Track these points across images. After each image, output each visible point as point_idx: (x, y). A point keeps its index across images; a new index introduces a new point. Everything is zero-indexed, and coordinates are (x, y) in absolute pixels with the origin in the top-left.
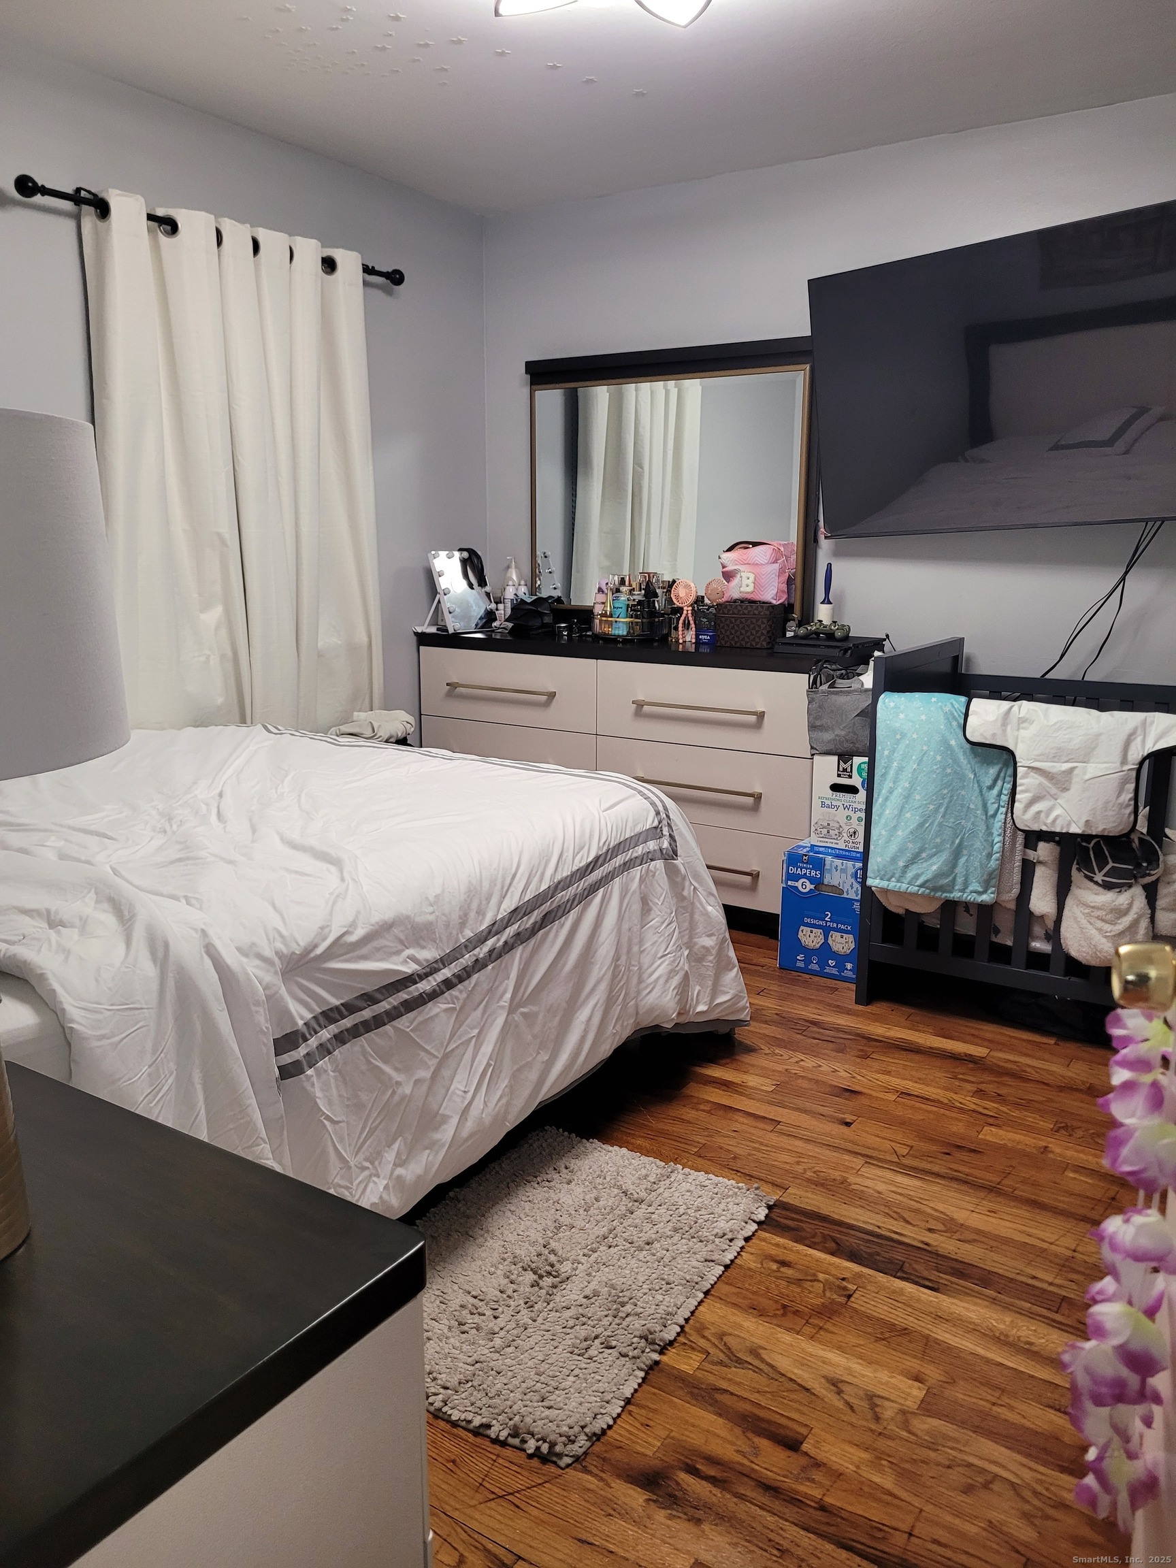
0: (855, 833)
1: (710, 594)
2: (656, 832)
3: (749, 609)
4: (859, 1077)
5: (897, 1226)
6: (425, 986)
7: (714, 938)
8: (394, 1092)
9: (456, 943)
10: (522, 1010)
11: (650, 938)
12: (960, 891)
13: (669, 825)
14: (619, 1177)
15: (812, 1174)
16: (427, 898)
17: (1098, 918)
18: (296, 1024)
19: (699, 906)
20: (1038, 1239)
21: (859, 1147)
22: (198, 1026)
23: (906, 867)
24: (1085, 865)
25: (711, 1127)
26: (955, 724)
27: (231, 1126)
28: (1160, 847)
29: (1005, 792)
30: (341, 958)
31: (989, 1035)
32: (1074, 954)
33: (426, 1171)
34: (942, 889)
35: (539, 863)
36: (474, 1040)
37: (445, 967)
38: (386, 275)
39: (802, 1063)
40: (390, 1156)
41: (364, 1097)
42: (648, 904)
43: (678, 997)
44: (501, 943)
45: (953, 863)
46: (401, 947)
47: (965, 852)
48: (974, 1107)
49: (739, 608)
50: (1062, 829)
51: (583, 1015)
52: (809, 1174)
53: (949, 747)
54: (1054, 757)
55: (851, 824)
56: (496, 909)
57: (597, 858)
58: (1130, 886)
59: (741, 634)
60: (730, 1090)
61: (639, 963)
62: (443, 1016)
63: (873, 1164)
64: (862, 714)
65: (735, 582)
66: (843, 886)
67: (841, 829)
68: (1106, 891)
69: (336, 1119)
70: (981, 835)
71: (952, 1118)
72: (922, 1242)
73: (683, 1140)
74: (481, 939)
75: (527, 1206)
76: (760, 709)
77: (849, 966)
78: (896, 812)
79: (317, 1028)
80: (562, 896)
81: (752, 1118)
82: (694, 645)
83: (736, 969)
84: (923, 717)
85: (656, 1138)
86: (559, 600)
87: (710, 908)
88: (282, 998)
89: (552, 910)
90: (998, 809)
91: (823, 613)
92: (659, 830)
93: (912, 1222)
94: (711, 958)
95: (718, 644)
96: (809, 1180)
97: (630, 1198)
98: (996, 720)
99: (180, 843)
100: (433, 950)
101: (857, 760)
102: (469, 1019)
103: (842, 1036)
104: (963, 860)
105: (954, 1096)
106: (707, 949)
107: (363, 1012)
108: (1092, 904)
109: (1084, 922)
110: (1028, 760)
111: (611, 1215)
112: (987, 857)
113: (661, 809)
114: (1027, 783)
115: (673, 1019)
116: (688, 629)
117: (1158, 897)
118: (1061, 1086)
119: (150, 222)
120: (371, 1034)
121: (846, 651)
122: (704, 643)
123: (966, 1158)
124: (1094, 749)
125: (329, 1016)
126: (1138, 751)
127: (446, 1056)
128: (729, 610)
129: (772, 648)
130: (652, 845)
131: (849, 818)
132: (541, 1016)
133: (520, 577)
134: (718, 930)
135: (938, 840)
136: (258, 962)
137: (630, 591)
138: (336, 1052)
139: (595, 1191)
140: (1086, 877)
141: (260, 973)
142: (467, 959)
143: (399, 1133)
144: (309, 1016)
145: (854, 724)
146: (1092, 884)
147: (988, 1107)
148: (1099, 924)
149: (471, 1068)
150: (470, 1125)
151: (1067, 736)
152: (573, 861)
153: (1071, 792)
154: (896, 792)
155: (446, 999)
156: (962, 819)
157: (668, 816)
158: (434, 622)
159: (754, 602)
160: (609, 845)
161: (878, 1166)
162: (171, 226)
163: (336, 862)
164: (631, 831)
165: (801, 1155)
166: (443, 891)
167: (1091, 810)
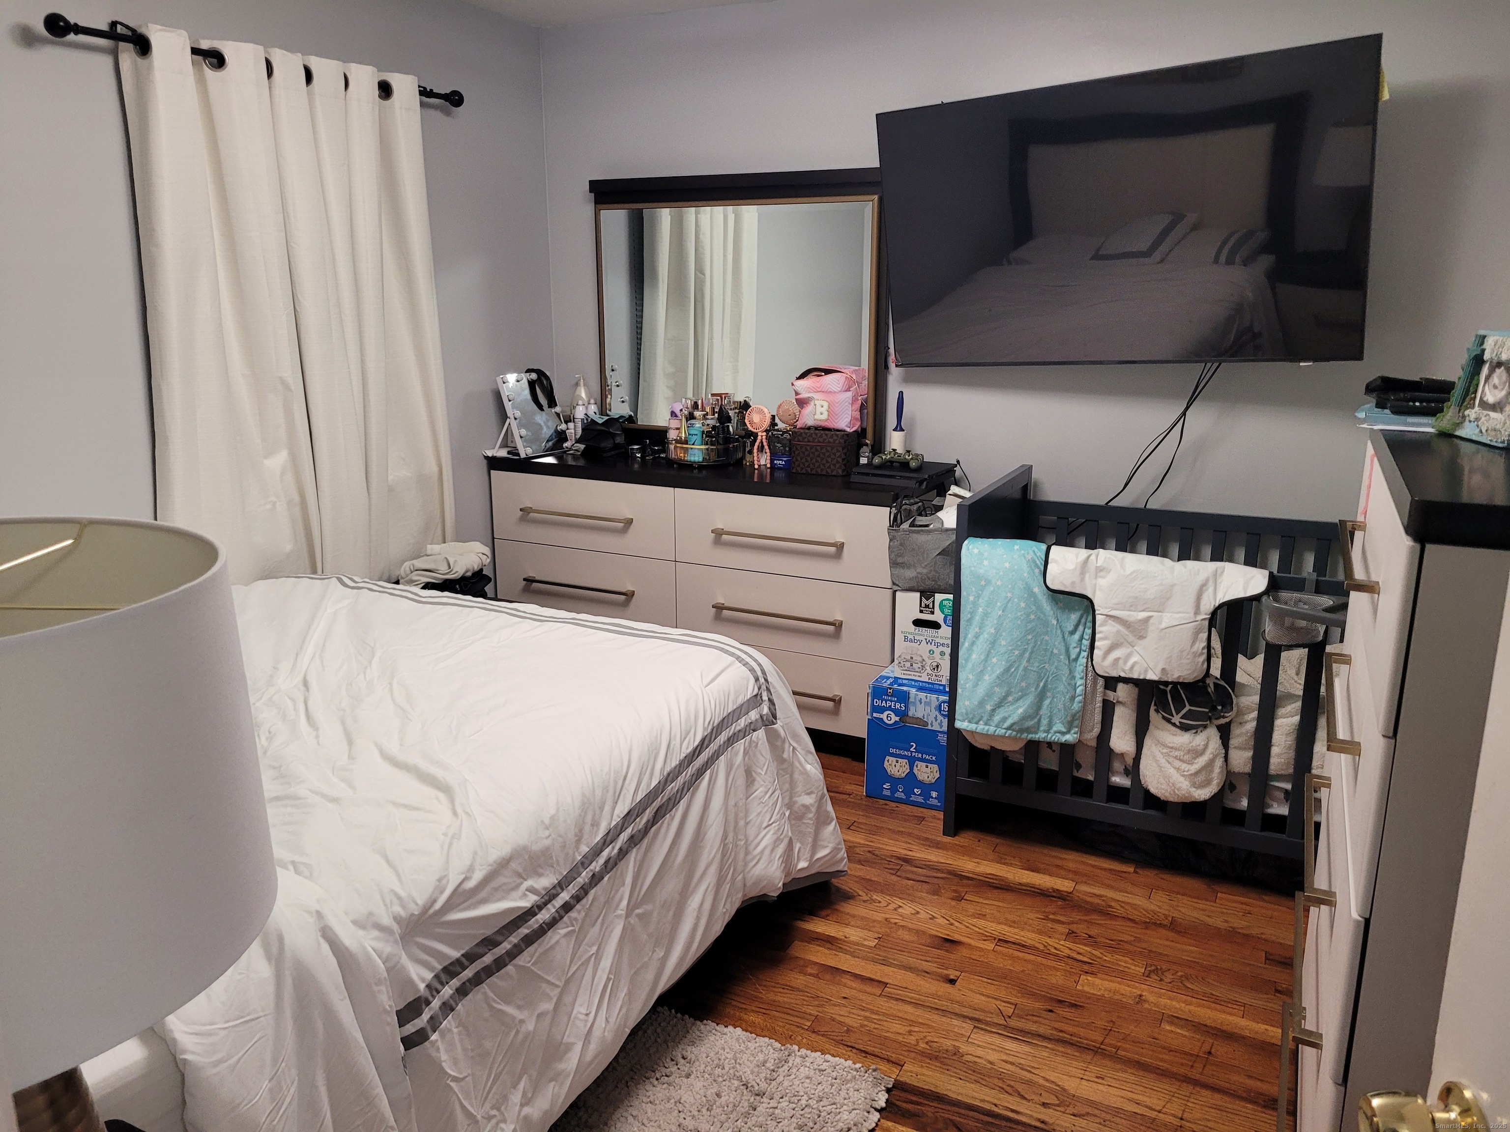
0: (937, 666)
1: (782, 416)
2: (756, 700)
3: (825, 437)
4: (956, 924)
5: (1012, 1102)
6: (544, 916)
7: (814, 796)
8: (517, 1032)
9: (573, 863)
10: (638, 911)
11: (755, 809)
12: (1045, 731)
13: (768, 690)
14: (738, 1066)
15: (924, 1046)
16: (542, 822)
17: (1176, 757)
18: (419, 991)
19: (798, 765)
20: (1147, 1107)
21: (966, 1010)
22: (320, 1025)
23: (994, 710)
24: (1163, 706)
25: (821, 995)
26: (1037, 571)
27: (358, 1122)
28: (1233, 691)
29: (1086, 637)
30: (461, 907)
31: (1071, 865)
32: (1153, 790)
33: (552, 1105)
34: (1028, 730)
35: (649, 759)
36: (593, 958)
37: (563, 890)
38: (446, 97)
39: (900, 910)
40: (516, 1098)
41: (488, 1044)
42: (752, 776)
43: (784, 865)
44: (616, 851)
45: (1038, 706)
46: (519, 881)
47: (1049, 694)
48: (1067, 951)
49: (814, 436)
50: (1140, 674)
51: (694, 902)
52: (922, 1045)
53: (1032, 594)
54: (1131, 606)
55: (934, 658)
56: (609, 817)
57: (703, 740)
58: (1205, 727)
59: (817, 461)
60: (834, 947)
61: (745, 836)
62: (563, 942)
63: (982, 1029)
64: (943, 553)
65: (808, 409)
66: (927, 719)
67: (924, 663)
68: (1183, 733)
69: (461, 1076)
70: (1064, 679)
71: (1050, 967)
72: (1039, 1120)
73: (796, 1013)
74: (596, 852)
75: (649, 1108)
76: (840, 539)
77: (934, 794)
78: (983, 657)
79: (439, 987)
80: (672, 788)
81: (859, 981)
82: (769, 470)
83: (833, 823)
84: (1007, 565)
85: (768, 1012)
86: (631, 419)
87: (808, 767)
88: (403, 967)
89: (663, 804)
90: (1080, 653)
91: (895, 441)
92: (759, 697)
93: (1026, 1096)
94: (811, 815)
95: (794, 471)
96: (923, 1053)
97: (751, 1091)
98: (1075, 569)
99: (274, 768)
100: (551, 875)
101: (939, 597)
102: (589, 936)
103: (935, 875)
104: (1047, 702)
105: (1049, 940)
106: (806, 807)
107: (484, 958)
108: (1170, 745)
109: (1163, 761)
110: (1106, 608)
111: (735, 1114)
112: (1071, 700)
113: (759, 673)
114: (1105, 630)
115: (780, 888)
116: (762, 451)
117: (1231, 737)
118: (1145, 922)
119: (195, 57)
120: (493, 979)
121: (921, 483)
122: (779, 469)
123: (1068, 1015)
124: (1168, 599)
125: (450, 970)
126: (1209, 604)
127: (568, 982)
128: (804, 438)
129: (849, 475)
130: (753, 715)
131: (931, 652)
132: (655, 915)
133: (590, 395)
134: (817, 788)
135: (1023, 684)
136: (376, 933)
137: (704, 416)
138: (459, 1007)
139: (715, 1085)
140: (1164, 718)
141: (379, 945)
142: (584, 877)
143: (524, 1070)
144: (429, 976)
145: (935, 563)
146: (1170, 725)
147: (1082, 951)
148: (1177, 763)
149: (592, 984)
150: (593, 1047)
151: (1143, 586)
152: (681, 748)
153: (1148, 639)
154: (981, 638)
155: (566, 923)
156: (1045, 663)
157: (766, 680)
158: (504, 445)
159: (829, 430)
160: (713, 724)
161: (986, 1030)
162: (217, 59)
163: (445, 789)
164: (733, 704)
165: (912, 1023)
166: (558, 810)
167: (1167, 658)
